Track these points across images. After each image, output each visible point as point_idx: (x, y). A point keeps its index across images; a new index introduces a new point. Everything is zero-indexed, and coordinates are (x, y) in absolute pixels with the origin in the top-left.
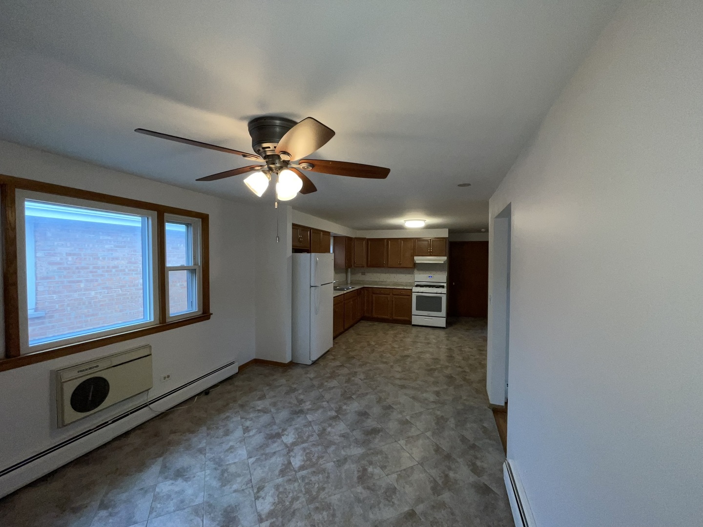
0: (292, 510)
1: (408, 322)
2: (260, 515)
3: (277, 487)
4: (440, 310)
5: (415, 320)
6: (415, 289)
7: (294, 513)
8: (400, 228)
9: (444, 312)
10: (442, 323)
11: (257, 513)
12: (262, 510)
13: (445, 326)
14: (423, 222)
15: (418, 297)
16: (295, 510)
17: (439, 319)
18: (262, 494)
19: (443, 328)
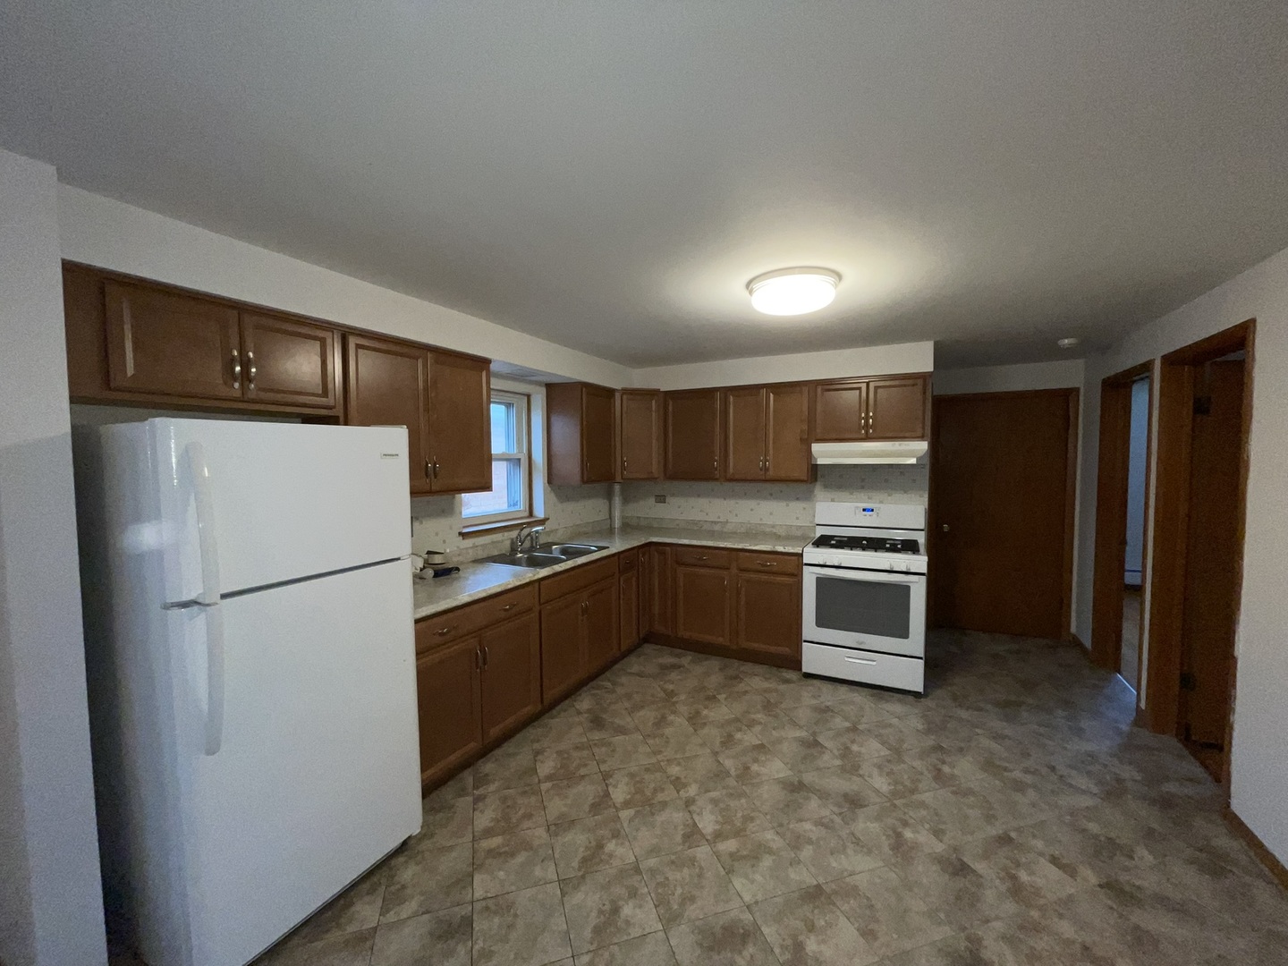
1: (796, 663)
4: (904, 633)
5: (814, 659)
6: (812, 554)
9: (916, 639)
10: (911, 675)
13: (920, 688)
15: (822, 582)
17: (899, 662)
19: (916, 694)
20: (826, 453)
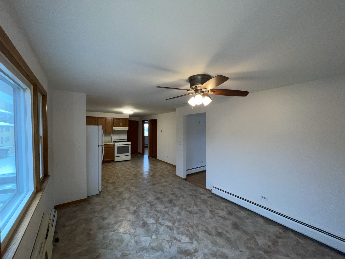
0: (193, 233)
1: (113, 161)
2: (189, 243)
3: (178, 233)
4: (128, 152)
5: (116, 159)
6: (116, 144)
7: (195, 233)
8: (121, 113)
9: (130, 153)
10: (129, 158)
11: (188, 243)
12: (187, 241)
13: (130, 159)
14: (132, 111)
15: (118, 147)
16: (193, 232)
17: (127, 156)
18: (178, 239)
19: (130, 160)
20: (116, 129)
